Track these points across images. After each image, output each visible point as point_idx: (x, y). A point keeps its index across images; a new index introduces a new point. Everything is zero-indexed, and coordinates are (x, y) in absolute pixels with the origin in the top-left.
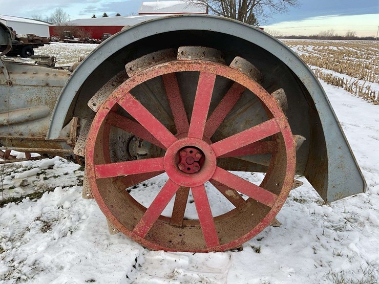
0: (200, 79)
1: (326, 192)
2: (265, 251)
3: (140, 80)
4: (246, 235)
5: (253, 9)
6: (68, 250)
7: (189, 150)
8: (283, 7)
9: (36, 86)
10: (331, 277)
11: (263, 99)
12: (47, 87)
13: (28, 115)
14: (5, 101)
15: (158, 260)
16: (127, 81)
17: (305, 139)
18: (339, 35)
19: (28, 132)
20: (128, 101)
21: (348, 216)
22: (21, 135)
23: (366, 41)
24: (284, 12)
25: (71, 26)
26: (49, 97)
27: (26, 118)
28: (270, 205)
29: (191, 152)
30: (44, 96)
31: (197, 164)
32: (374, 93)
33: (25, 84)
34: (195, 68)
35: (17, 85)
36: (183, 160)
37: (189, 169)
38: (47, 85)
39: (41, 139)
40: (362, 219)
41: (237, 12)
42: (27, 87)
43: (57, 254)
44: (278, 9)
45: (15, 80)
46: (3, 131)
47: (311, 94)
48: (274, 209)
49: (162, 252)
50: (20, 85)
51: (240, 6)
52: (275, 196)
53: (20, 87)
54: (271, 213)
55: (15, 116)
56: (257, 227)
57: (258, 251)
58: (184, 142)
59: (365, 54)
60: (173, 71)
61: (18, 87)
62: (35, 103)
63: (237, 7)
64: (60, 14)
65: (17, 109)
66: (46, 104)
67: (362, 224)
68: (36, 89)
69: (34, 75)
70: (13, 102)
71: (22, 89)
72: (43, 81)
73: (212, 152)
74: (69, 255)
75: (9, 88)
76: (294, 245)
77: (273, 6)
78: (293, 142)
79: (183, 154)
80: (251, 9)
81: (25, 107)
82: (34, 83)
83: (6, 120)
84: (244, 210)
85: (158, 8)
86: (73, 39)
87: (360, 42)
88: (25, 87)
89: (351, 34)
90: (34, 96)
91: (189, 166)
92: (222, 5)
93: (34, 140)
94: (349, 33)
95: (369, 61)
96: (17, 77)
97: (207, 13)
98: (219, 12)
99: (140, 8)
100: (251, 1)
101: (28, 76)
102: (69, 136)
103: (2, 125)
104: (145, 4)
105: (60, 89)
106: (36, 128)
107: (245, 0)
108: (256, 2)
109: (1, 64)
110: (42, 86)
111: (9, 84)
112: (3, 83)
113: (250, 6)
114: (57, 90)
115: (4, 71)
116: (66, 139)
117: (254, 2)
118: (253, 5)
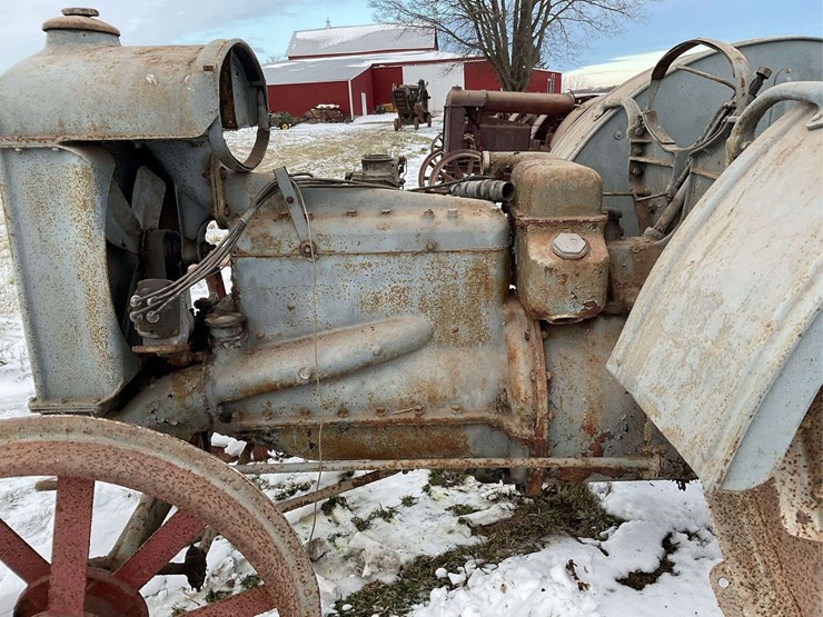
5: (546, 31)
8: (609, 23)
9: (395, 254)
12: (431, 256)
13: (376, 348)
14: (290, 308)
19: (364, 401)
22: (343, 411)
26: (434, 284)
27: (369, 358)
30: (419, 284)
33: (359, 249)
35: (331, 253)
38: (432, 249)
39: (410, 421)
41: (510, 41)
42: (366, 260)
44: (603, 28)
45: (328, 239)
46: (283, 404)
50: (342, 254)
51: (515, 26)
53: (342, 261)
55: (336, 354)
61: (333, 260)
62: (386, 306)
65: (330, 331)
66: (423, 308)
68: (394, 263)
69: (386, 220)
70: (316, 306)
71: (348, 266)
72: (418, 235)
75: (306, 265)
77: (590, 21)
80: (541, 33)
81: (356, 319)
82: (389, 246)
83: (306, 371)
85: (330, 44)
88: (360, 259)
90: (385, 288)
92: (478, 28)
96: (331, 227)
97: (436, 48)
98: (470, 41)
99: (291, 45)
100: (539, 14)
101: (367, 222)
102: (502, 405)
103: (289, 387)
104: (299, 36)
105: (471, 258)
106: (390, 385)
107: (526, 14)
108: (550, 17)
109: (287, 190)
110: (416, 254)
111: (308, 251)
112: (286, 249)
113: (538, 27)
114: (463, 264)
115: (295, 210)
116: (493, 416)
117: (546, 17)
118: (546, 24)
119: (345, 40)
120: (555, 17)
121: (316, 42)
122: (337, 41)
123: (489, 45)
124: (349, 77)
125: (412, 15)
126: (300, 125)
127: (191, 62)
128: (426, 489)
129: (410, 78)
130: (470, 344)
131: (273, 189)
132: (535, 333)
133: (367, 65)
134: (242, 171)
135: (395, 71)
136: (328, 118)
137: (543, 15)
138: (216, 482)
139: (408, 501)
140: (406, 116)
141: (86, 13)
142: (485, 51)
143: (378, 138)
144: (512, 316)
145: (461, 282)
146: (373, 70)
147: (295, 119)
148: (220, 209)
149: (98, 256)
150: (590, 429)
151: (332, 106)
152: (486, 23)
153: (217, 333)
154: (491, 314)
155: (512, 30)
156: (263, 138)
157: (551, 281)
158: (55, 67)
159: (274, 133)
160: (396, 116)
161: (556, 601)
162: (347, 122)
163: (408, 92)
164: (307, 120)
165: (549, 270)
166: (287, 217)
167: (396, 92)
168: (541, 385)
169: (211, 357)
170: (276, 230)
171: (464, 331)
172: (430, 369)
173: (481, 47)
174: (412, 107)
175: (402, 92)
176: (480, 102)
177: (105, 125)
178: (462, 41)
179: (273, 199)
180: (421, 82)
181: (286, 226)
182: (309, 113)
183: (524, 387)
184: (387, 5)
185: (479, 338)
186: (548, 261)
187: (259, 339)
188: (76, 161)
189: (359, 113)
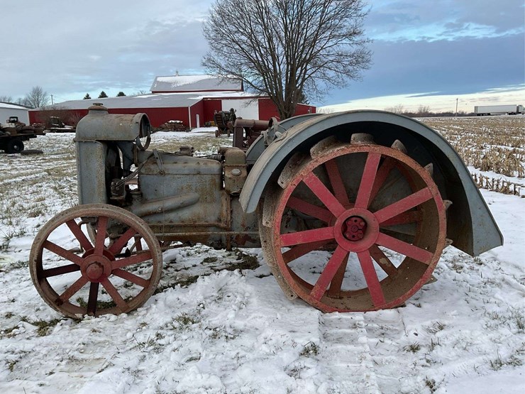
0: (368, 158)
1: (472, 248)
2: (425, 306)
3: (322, 161)
4: (409, 292)
5: (304, 83)
6: (256, 315)
7: (354, 219)
8: (340, 80)
9: (188, 175)
10: (487, 315)
11: (418, 172)
12: (199, 175)
13: (181, 202)
14: (156, 190)
15: (336, 319)
16: (312, 162)
17: (451, 203)
18: (409, 112)
19: (178, 219)
20: (311, 178)
21: (486, 280)
22: (171, 222)
23: (444, 118)
24: (343, 87)
25: (61, 111)
26: (200, 184)
27: (179, 204)
28: (427, 263)
29: (356, 221)
30: (195, 184)
31: (361, 232)
32: (475, 176)
33: (177, 173)
34: (365, 149)
35: (169, 174)
36: (349, 229)
37: (354, 236)
38: (199, 173)
40: (498, 281)
41: (284, 88)
42: (179, 176)
43: (248, 319)
44: (336, 83)
45: (168, 170)
47: (455, 166)
48: (431, 265)
49: (337, 313)
50: (172, 174)
51: (286, 80)
52: (431, 254)
53: (172, 176)
54: (429, 269)
55: (169, 203)
56: (418, 283)
57: (419, 306)
58: (351, 212)
59: (447, 133)
60: (348, 153)
61: (169, 176)
62: (185, 190)
63: (284, 82)
64: (38, 95)
65: (168, 198)
66: (196, 191)
67: (499, 285)
68: (188, 177)
69: (186, 165)
70: (164, 190)
71: (174, 178)
72: (195, 169)
73: (374, 220)
74: (257, 319)
75: (161, 177)
76: (448, 300)
77: (329, 79)
78: (444, 205)
79: (349, 223)
80: (301, 84)
81: (174, 195)
82: (186, 172)
83: (160, 208)
84: (396, 277)
85: (178, 85)
86: (63, 127)
87: (437, 120)
88: (177, 176)
89: (424, 110)
90: (185, 185)
91: (354, 234)
92: (265, 81)
93: (185, 226)
94: (421, 108)
95: (456, 142)
96: (170, 167)
97: (242, 90)
98: (261, 88)
99: (154, 85)
100: (300, 74)
101: (180, 166)
102: (219, 220)
103: (155, 213)
104: (160, 79)
105: (210, 176)
106: (186, 215)
107: (293, 74)
108: (306, 76)
109: (156, 155)
110: (194, 175)
111: (162, 173)
112: (155, 173)
113: (300, 81)
114: (208, 178)
115: (158, 161)
116: (216, 223)
117: (304, 76)
118: (304, 80)
119: (187, 83)
120: (309, 76)
121: (169, 84)
122: (182, 84)
123: (272, 90)
124: (189, 105)
125: (227, 71)
126: (159, 132)
127: (132, 120)
128: (202, 263)
129: (226, 107)
130: (211, 202)
131: (152, 155)
132: (229, 198)
133: (201, 98)
134: (143, 150)
135: (217, 103)
136: (175, 128)
137: (302, 75)
138: (138, 222)
139: (195, 266)
140: (223, 129)
141: (99, 104)
142: (269, 94)
143: (205, 141)
144: (223, 194)
145: (207, 183)
146: (204, 101)
147: (155, 129)
148: (136, 161)
149: (103, 171)
150: (243, 225)
151: (178, 122)
152: (270, 77)
153: (134, 196)
154: (217, 193)
155: (285, 82)
156: (149, 140)
157: (231, 182)
158: (94, 120)
159: (152, 136)
160: (217, 129)
161: (235, 280)
162: (187, 131)
163: (224, 115)
164: (162, 129)
165: (230, 178)
166: (156, 163)
167: (216, 115)
168: (229, 212)
169: (131, 204)
170: (153, 167)
171: (209, 198)
172: (198, 210)
173: (268, 92)
174: (226, 124)
175: (221, 115)
176: (251, 125)
177: (108, 136)
178: (256, 88)
179: (152, 158)
180: (232, 110)
181: (155, 166)
182: (163, 126)
183: (225, 213)
184: (212, 65)
185: (214, 201)
186: (230, 176)
187: (146, 199)
188: (100, 145)
189: (195, 126)
